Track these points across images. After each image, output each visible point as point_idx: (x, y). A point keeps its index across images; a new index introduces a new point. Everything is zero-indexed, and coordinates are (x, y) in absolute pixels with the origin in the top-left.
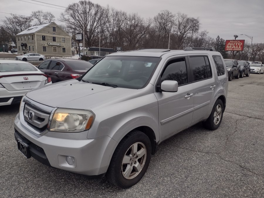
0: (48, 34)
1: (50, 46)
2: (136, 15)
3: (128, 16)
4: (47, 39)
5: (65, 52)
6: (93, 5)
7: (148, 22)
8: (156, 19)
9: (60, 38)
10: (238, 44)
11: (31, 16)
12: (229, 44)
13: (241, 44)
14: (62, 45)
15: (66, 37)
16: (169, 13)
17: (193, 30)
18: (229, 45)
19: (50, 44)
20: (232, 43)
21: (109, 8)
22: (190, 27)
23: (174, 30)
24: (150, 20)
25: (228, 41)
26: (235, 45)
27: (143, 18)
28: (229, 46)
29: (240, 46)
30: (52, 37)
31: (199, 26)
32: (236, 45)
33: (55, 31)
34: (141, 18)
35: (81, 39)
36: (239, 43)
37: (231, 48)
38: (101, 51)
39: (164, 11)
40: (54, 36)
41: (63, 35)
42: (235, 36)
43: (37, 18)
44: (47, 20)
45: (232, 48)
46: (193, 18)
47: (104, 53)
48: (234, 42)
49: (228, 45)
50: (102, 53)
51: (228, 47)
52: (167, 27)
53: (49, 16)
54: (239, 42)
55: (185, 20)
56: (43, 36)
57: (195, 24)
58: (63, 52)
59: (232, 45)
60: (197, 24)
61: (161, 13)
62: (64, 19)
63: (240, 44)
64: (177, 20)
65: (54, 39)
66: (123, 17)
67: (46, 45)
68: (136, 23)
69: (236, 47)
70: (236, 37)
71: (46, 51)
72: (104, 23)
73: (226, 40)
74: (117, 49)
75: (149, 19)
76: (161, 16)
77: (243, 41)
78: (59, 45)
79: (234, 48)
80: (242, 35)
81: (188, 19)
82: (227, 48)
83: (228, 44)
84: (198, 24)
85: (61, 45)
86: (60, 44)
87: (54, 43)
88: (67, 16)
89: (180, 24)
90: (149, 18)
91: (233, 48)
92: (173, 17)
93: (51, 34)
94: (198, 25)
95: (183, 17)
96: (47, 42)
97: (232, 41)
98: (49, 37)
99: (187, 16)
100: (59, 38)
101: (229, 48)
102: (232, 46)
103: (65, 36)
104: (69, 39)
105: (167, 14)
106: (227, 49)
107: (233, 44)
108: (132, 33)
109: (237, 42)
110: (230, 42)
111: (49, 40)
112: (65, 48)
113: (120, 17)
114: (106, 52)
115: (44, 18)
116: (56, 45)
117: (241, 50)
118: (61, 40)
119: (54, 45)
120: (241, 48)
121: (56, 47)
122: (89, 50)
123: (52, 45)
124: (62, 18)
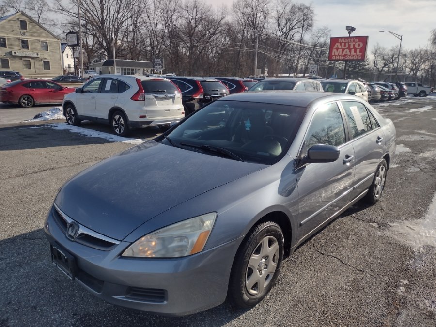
0: (10, 34)
1: (17, 58)
4: (8, 45)
5: (50, 69)
7: (220, 13)
8: (236, 7)
9: (38, 42)
10: (354, 45)
11: (4, 4)
12: (337, 45)
13: (361, 45)
14: (42, 57)
15: (51, 40)
17: (303, 27)
18: (337, 49)
19: (15, 53)
20: (343, 44)
22: (298, 22)
23: (271, 28)
24: (224, 9)
25: (334, 40)
26: (349, 48)
27: (211, 5)
28: (337, 51)
29: (358, 51)
30: (19, 39)
31: (314, 19)
32: (352, 47)
33: (26, 29)
34: (208, 4)
35: (75, 43)
36: (357, 43)
37: (340, 54)
38: (116, 66)
40: (25, 38)
41: (44, 37)
42: (348, 28)
43: (13, 7)
44: (34, 11)
45: (343, 54)
46: (304, 5)
47: (133, 70)
49: (335, 48)
50: (129, 69)
51: (334, 51)
52: (257, 22)
53: (38, 2)
55: (288, 9)
57: (307, 15)
58: (45, 69)
59: (343, 48)
60: (309, 16)
62: (61, 8)
63: (359, 45)
65: (25, 44)
66: (173, 3)
67: (8, 56)
68: (199, 16)
69: (350, 53)
70: (352, 29)
71: (9, 68)
72: (139, 14)
73: (332, 38)
74: (156, 63)
75: (221, 6)
77: (364, 40)
78: (36, 55)
79: (347, 55)
80: (383, 31)
81: (293, 7)
82: (333, 54)
83: (334, 46)
84: (312, 14)
85: (39, 56)
86: (38, 54)
87: (26, 53)
89: (279, 19)
90: (223, 5)
91: (345, 55)
92: (269, 3)
93: (17, 34)
94: (312, 17)
95: (285, 3)
96: (9, 50)
97: (343, 39)
98: (15, 40)
100: (34, 41)
101: (337, 54)
102: (343, 50)
103: (47, 37)
106: (334, 58)
107: (345, 46)
108: (193, 34)
109: (352, 41)
110: (338, 42)
111: (14, 47)
112: (48, 62)
113: (168, 3)
114: (137, 68)
115: (27, 7)
116: (30, 56)
117: (360, 58)
118: (39, 45)
119: (24, 55)
120: (361, 54)
121: (30, 59)
122: (103, 66)
123: (20, 55)
124: (57, 4)
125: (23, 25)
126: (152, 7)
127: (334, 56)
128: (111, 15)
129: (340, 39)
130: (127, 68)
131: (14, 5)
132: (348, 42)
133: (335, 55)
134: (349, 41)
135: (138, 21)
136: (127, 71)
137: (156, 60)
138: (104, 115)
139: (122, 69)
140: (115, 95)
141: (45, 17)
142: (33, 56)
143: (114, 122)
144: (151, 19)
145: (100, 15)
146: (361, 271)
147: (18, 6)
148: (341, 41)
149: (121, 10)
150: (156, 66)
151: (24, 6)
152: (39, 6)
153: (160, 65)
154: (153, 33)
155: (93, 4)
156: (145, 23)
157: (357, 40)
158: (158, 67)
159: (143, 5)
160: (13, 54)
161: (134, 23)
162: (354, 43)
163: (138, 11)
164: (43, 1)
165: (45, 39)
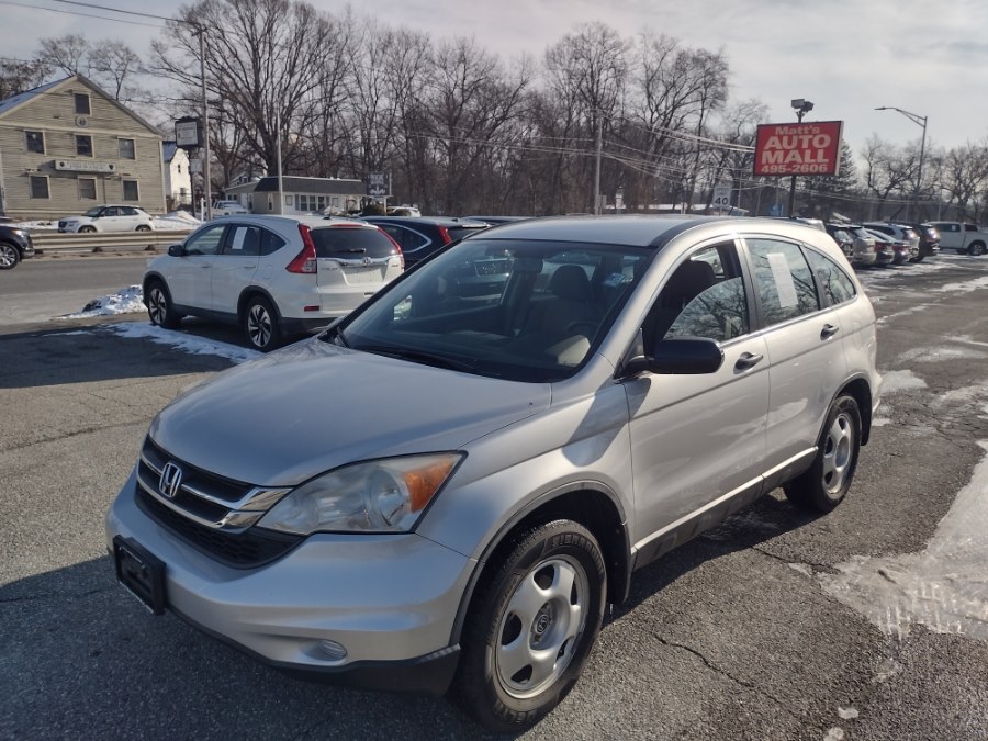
0: (52, 124)
1: (66, 176)
2: (469, 44)
3: (437, 48)
4: (49, 147)
5: (137, 199)
6: (285, 5)
7: (517, 72)
8: (553, 58)
9: (113, 140)
11: (41, 58)
12: (773, 141)
13: (827, 143)
14: (122, 171)
15: (140, 135)
16: (609, 32)
17: (703, 100)
18: (773, 150)
19: (62, 165)
20: (785, 139)
21: (353, 17)
22: (693, 88)
23: (633, 102)
24: (526, 63)
25: (765, 131)
26: (799, 148)
27: (498, 55)
28: (773, 154)
29: (821, 154)
30: (71, 135)
31: (728, 82)
32: (805, 145)
33: (88, 113)
34: (491, 52)
35: (194, 141)
36: (818, 137)
37: (780, 161)
39: (586, 25)
40: (84, 132)
41: (125, 129)
42: (795, 104)
43: (62, 65)
44: (108, 73)
45: (787, 161)
46: (705, 53)
47: (321, 199)
48: (795, 131)
49: (767, 147)
50: (313, 198)
51: (766, 155)
52: (601, 91)
53: (118, 55)
55: (670, 60)
56: (29, 135)
57: (712, 74)
58: (126, 199)
59: (786, 146)
60: (717, 77)
61: (575, 34)
62: (166, 66)
63: (822, 141)
64: (638, 58)
65: (84, 146)
66: (412, 53)
67: (46, 172)
68: (470, 78)
69: (803, 156)
70: (806, 106)
71: (47, 197)
72: (337, 76)
73: (761, 127)
74: (372, 183)
75: (520, 57)
76: (577, 47)
77: (834, 129)
78: (107, 169)
79: (795, 163)
80: (884, 109)
81: (682, 57)
82: (764, 161)
83: (764, 144)
84: (724, 72)
85: (114, 170)
86: (111, 167)
87: (86, 164)
89: (649, 83)
90: (524, 54)
91: (791, 164)
92: (627, 49)
93: (68, 124)
94: (724, 78)
95: (661, 48)
96: (50, 159)
97: (786, 129)
98: (62, 137)
99: (679, 44)
100: (104, 139)
101: (772, 161)
102: (786, 152)
103: (134, 130)
104: (151, 142)
105: (599, 37)
106: (765, 169)
107: (790, 143)
108: (457, 118)
109: (806, 132)
110: (774, 135)
111: (57, 151)
112: (134, 183)
113: (401, 53)
114: (332, 196)
115: (93, 64)
116: (94, 170)
117: (826, 169)
118: (115, 147)
119: (82, 169)
120: (827, 160)
121: (95, 178)
122: (256, 190)
123: (73, 169)
124: (158, 58)
125: (82, 104)
126: (367, 61)
127: (767, 167)
128: (276, 80)
129: (778, 129)
130: (307, 194)
131: (64, 60)
132: (798, 135)
133: (767, 163)
134: (800, 132)
135: (336, 92)
136: (308, 202)
137: (372, 176)
138: (229, 304)
139: (297, 197)
140: (254, 260)
141: (131, 85)
142: (101, 170)
143: (250, 321)
144: (365, 87)
145: (251, 81)
146: (747, 685)
147: (73, 64)
148: (782, 133)
149: (297, 70)
150: (373, 191)
151: (86, 63)
152: (120, 61)
153: (381, 187)
154: (368, 118)
155: (236, 56)
156: (352, 95)
157: (816, 130)
158: (377, 192)
159: (346, 58)
160: (58, 167)
161: (328, 96)
162: (811, 137)
163: (336, 70)
164: (127, 51)
165: (128, 134)
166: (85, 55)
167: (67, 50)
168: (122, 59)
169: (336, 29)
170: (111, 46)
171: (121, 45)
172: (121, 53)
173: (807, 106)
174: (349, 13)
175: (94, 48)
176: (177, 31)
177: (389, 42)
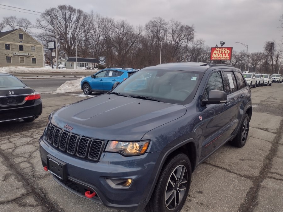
0: (13, 42)
1: (16, 56)
2: (125, 22)
3: (116, 23)
4: (12, 48)
5: (36, 63)
6: (75, 10)
7: (138, 30)
8: (147, 27)
9: (29, 47)
11: (3, 22)
12: (215, 52)
13: (229, 52)
14: (32, 55)
15: (37, 45)
16: (162, 20)
17: (188, 39)
18: (215, 54)
19: (15, 53)
20: (218, 51)
21: (93, 14)
22: (185, 36)
23: (168, 39)
24: (140, 28)
29: (227, 55)
30: (18, 45)
31: (194, 34)
32: (223, 53)
33: (23, 39)
34: (131, 25)
35: (53, 47)
37: (217, 57)
39: (156, 18)
40: (21, 44)
42: (221, 42)
43: (9, 25)
46: (188, 26)
47: (85, 64)
48: (221, 49)
50: (83, 64)
51: (213, 55)
52: (160, 35)
54: (226, 49)
55: (179, 28)
56: (6, 45)
57: (190, 32)
58: (33, 63)
59: (218, 53)
60: (191, 33)
61: (153, 20)
62: (41, 26)
63: (227, 52)
64: (170, 27)
65: (21, 48)
66: (110, 24)
67: (11, 55)
68: (125, 31)
69: (223, 56)
71: (11, 62)
72: (88, 31)
73: (212, 48)
74: (101, 60)
75: (139, 26)
76: (154, 24)
77: (230, 49)
78: (28, 55)
80: (237, 43)
81: (182, 27)
83: (213, 52)
84: (193, 31)
85: (30, 55)
86: (29, 54)
87: (22, 53)
88: (44, 23)
89: (173, 34)
91: (220, 57)
92: (167, 24)
93: (17, 42)
95: (177, 25)
96: (12, 52)
97: (219, 49)
98: (15, 45)
99: (181, 24)
100: (27, 46)
102: (219, 55)
103: (35, 44)
104: (40, 47)
105: (160, 21)
106: (213, 59)
107: (219, 52)
108: (121, 42)
109: (223, 49)
110: (215, 50)
111: (14, 50)
112: (35, 59)
113: (106, 24)
114: (88, 63)
115: (18, 25)
116: (24, 55)
117: (228, 59)
118: (30, 49)
119: (21, 55)
120: (229, 57)
121: (24, 57)
122: (67, 61)
123: (18, 54)
124: (38, 24)
125: (21, 36)
126: (97, 26)
128: (72, 31)
130: (82, 62)
131: (10, 24)
133: (214, 57)
135: (88, 34)
136: (82, 65)
139: (79, 63)
141: (29, 31)
144: (96, 33)
145: (64, 30)
147: (12, 24)
150: (101, 62)
151: (16, 24)
152: (26, 24)
153: (103, 61)
154: (98, 43)
155: (60, 23)
156: (92, 35)
158: (102, 62)
159: (91, 25)
160: (14, 54)
161: (85, 36)
162: (225, 51)
163: (88, 29)
164: (28, 21)
165: (33, 45)
166: (16, 22)
167: (11, 21)
168: (26, 23)
169: (89, 17)
170: (23, 20)
171: (26, 20)
172: (26, 22)
173: (224, 43)
174: (92, 13)
175: (19, 20)
176: (44, 16)
177: (103, 21)
